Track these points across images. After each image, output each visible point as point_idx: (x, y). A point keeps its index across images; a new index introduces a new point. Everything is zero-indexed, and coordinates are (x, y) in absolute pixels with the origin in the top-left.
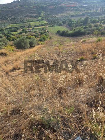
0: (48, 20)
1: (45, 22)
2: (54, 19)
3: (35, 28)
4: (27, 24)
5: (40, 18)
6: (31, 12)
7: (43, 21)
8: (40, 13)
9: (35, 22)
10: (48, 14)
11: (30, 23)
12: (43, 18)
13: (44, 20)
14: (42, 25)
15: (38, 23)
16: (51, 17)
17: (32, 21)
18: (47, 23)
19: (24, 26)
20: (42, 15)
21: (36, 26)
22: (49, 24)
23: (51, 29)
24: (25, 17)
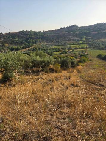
0: (89, 44)
1: (86, 46)
2: (96, 44)
3: (75, 50)
4: (68, 46)
5: (81, 42)
6: (74, 37)
7: (83, 45)
8: (82, 38)
9: (75, 45)
10: (89, 39)
11: (71, 45)
12: (84, 41)
13: (85, 44)
14: (82, 48)
15: (78, 46)
16: (92, 41)
17: (73, 44)
18: (87, 46)
19: (65, 48)
20: (84, 39)
21: (76, 49)
22: (90, 48)
23: (91, 52)
24: (67, 40)
